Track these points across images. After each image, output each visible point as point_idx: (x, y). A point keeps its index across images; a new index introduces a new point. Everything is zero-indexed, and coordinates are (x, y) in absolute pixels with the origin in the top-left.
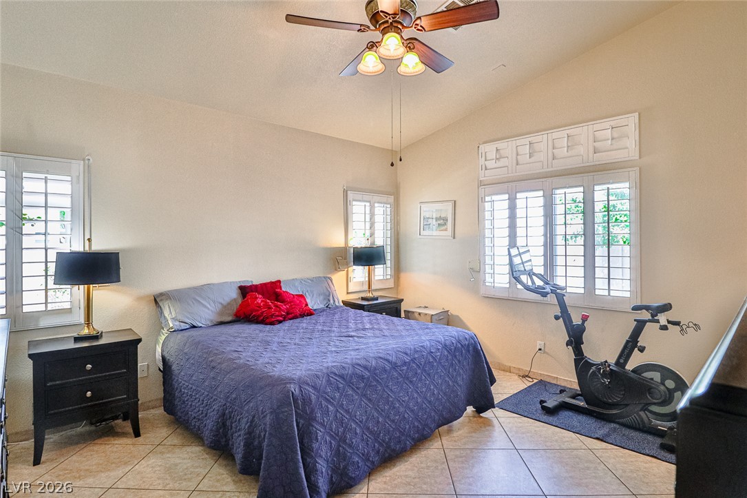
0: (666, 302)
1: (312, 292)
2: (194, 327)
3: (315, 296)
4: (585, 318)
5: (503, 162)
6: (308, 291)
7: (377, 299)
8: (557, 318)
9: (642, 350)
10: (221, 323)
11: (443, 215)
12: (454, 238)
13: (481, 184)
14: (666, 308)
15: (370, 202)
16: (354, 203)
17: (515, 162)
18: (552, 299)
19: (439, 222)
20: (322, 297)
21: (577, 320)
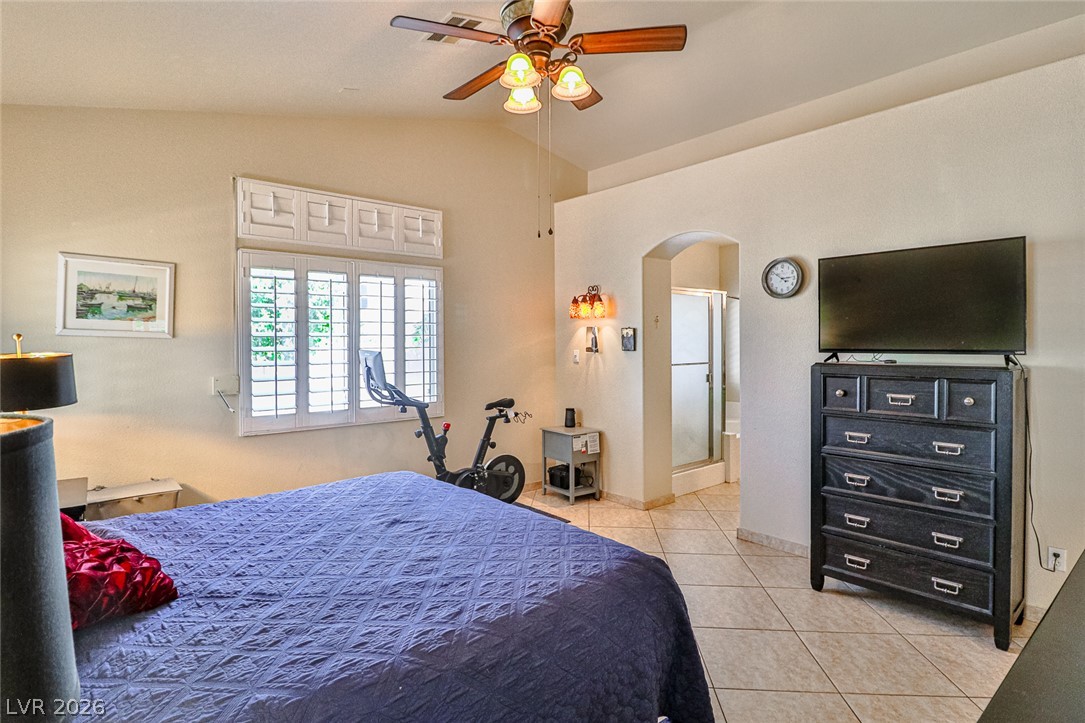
0: (509, 398)
4: (447, 427)
5: (283, 219)
8: (419, 435)
9: (493, 446)
11: (142, 289)
12: (174, 336)
13: (239, 244)
14: (510, 403)
17: (305, 226)
18: (413, 411)
19: (131, 302)
21: (438, 433)
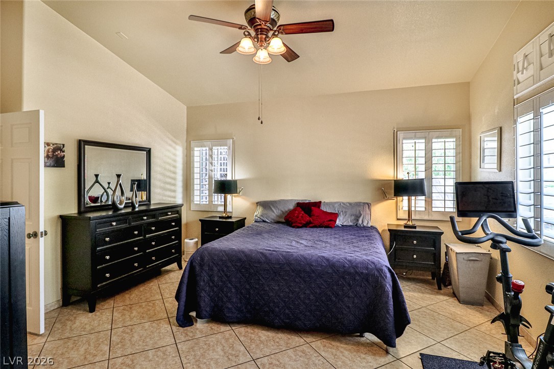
1: (346, 212)
2: (264, 221)
3: (347, 215)
6: (342, 211)
7: (415, 227)
10: (278, 222)
12: (501, 170)
15: (425, 138)
16: (404, 141)
17: (539, 67)
20: (353, 218)
